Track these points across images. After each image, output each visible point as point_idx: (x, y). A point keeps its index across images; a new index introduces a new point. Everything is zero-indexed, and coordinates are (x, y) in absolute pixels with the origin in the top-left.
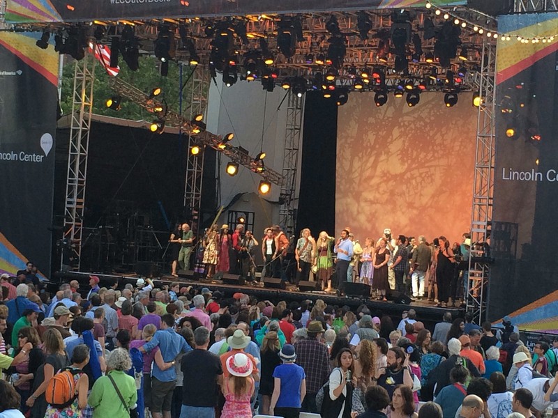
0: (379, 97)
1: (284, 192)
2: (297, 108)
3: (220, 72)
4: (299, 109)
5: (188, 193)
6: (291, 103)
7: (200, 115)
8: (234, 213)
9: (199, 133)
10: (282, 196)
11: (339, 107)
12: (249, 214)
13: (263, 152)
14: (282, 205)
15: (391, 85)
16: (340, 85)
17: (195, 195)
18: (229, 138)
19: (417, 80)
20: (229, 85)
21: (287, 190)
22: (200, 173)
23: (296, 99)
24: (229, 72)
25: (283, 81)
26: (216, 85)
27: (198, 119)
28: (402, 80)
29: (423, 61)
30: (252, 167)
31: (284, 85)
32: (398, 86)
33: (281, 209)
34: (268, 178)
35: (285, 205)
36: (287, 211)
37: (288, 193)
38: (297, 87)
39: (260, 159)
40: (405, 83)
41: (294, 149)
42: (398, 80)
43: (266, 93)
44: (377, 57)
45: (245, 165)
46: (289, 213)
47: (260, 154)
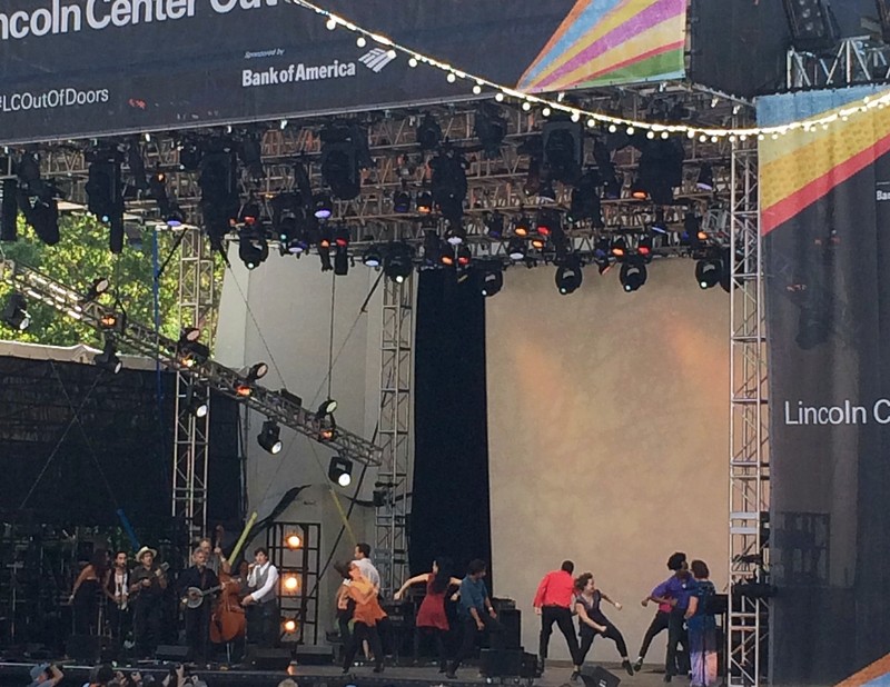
0: (565, 275)
1: (385, 480)
2: (401, 306)
3: (234, 241)
4: (406, 307)
5: (180, 489)
6: (390, 298)
7: (195, 329)
8: (278, 527)
9: (195, 365)
10: (381, 489)
11: (487, 299)
12: (310, 527)
13: (332, 398)
14: (381, 508)
15: (588, 249)
16: (485, 256)
17: (194, 492)
18: (259, 374)
19: (633, 237)
20: (251, 265)
21: (389, 476)
22: (204, 447)
23: (399, 288)
24: (252, 238)
25: (366, 253)
26: (229, 266)
27: (191, 337)
28: (603, 238)
29: (629, 197)
30: (310, 432)
31: (367, 260)
32: (595, 249)
33: (379, 515)
34: (345, 451)
35: (388, 507)
36: (391, 518)
37: (391, 481)
38: (393, 262)
39: (327, 414)
40: (610, 243)
41: (400, 391)
42: (593, 238)
43: (334, 278)
44: (527, 192)
45: (298, 427)
46: (397, 523)
47: (325, 403)
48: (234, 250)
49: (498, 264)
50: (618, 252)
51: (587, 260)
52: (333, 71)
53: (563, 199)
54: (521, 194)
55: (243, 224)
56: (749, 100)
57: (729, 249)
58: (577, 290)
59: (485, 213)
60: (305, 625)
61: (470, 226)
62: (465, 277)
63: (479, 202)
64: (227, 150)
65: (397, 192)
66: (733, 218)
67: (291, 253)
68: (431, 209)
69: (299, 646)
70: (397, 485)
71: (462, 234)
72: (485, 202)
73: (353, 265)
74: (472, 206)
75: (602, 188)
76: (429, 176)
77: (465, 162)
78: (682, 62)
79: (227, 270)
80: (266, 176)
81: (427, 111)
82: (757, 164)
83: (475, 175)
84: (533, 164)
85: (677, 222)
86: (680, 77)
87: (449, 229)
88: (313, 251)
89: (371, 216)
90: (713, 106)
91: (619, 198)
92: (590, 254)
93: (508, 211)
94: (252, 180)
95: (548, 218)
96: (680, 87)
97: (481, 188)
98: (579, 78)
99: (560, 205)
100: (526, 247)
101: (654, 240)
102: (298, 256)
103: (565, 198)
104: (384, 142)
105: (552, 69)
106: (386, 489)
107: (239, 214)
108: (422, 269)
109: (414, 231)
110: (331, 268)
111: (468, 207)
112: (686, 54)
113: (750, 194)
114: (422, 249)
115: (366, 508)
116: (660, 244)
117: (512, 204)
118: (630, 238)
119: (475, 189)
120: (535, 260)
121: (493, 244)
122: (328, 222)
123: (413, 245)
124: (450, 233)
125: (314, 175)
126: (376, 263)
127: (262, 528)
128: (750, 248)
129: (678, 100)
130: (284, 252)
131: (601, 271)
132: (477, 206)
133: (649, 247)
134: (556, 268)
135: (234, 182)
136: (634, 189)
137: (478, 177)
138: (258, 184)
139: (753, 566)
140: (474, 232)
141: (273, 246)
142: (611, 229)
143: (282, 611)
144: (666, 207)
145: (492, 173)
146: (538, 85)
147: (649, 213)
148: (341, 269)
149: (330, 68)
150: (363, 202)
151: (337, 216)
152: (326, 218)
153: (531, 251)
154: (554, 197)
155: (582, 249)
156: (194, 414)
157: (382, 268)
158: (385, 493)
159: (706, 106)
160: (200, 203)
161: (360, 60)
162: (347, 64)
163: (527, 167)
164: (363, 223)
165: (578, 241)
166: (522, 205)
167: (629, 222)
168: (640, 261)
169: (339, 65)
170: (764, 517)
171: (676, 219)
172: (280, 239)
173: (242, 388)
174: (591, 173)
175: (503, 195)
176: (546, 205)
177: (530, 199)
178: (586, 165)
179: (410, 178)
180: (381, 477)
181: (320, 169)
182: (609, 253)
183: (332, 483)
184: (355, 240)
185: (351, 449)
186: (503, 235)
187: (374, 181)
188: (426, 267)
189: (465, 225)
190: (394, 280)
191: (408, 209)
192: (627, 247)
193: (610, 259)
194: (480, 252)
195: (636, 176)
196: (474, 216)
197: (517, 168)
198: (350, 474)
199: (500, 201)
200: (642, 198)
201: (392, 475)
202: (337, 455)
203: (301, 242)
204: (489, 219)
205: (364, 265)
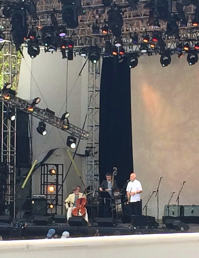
0: (164, 59)
1: (90, 146)
2: (96, 73)
3: (26, 46)
4: (98, 73)
5: (4, 150)
6: (91, 70)
7: (10, 84)
8: (46, 166)
9: (10, 99)
10: (88, 149)
11: (131, 69)
12: (59, 166)
13: (67, 112)
14: (88, 157)
15: (173, 48)
16: (130, 51)
17: (11, 152)
18: (37, 102)
19: (193, 43)
20: (33, 57)
21: (91, 144)
22: (14, 133)
23: (94, 65)
24: (32, 45)
25: (81, 51)
26: (23, 57)
27: (8, 87)
28: (180, 43)
29: (190, 26)
30: (58, 126)
31: (81, 54)
32: (177, 48)
33: (88, 160)
34: (73, 134)
35: (91, 157)
36: (93, 161)
37: (93, 146)
38: (92, 54)
39: (65, 118)
40: (183, 45)
41: (96, 108)
42: (175, 43)
43: (67, 61)
44: (148, 25)
45: (53, 124)
46: (95, 163)
47: (65, 114)
48: (25, 50)
49: (136, 55)
50: (186, 49)
51: (173, 52)
53: (163, 26)
54: (145, 25)
55: (29, 40)
58: (169, 65)
59: (130, 33)
60: (57, 206)
61: (124, 39)
62: (122, 60)
63: (128, 29)
64: (22, 8)
65: (94, 25)
67: (49, 51)
68: (108, 32)
69: (55, 215)
70: (95, 148)
71: (121, 42)
72: (130, 29)
73: (75, 56)
74: (125, 30)
75: (180, 22)
76: (107, 18)
77: (121, 12)
79: (22, 59)
80: (38, 19)
83: (126, 17)
84: (150, 12)
87: (115, 40)
88: (58, 50)
89: (82, 35)
91: (187, 26)
92: (175, 50)
93: (140, 32)
94: (33, 21)
95: (157, 35)
97: (128, 23)
99: (162, 29)
100: (148, 47)
102: (52, 53)
103: (164, 26)
104: (88, 4)
106: (90, 149)
107: (28, 35)
108: (104, 57)
109: (101, 41)
110: (66, 57)
111: (123, 31)
114: (104, 49)
115: (82, 158)
117: (142, 29)
118: (191, 43)
119: (126, 23)
120: (151, 52)
121: (134, 46)
122: (65, 38)
123: (100, 47)
124: (116, 42)
126: (85, 55)
127: (39, 166)
130: (46, 51)
131: (179, 57)
132: (127, 30)
134: (161, 56)
135: (25, 22)
136: (193, 22)
137: (127, 18)
138: (35, 23)
140: (126, 41)
141: (42, 48)
142: (183, 39)
143: (48, 201)
145: (133, 17)
147: (198, 32)
148: (70, 58)
150: (79, 29)
151: (68, 35)
152: (64, 36)
153: (150, 49)
154: (159, 26)
155: (171, 48)
156: (10, 119)
157: (87, 57)
158: (90, 151)
160: (11, 31)
163: (148, 14)
164: (79, 38)
165: (169, 45)
166: (146, 30)
167: (190, 36)
168: (196, 52)
172: (45, 45)
173: (30, 108)
174: (175, 16)
175: (138, 26)
176: (156, 30)
177: (149, 27)
178: (173, 13)
179: (99, 19)
180: (88, 144)
181: (61, 16)
182: (182, 49)
183: (68, 147)
184: (76, 45)
185: (75, 133)
186: (138, 42)
187: (84, 21)
188: (106, 56)
189: (122, 38)
190: (93, 62)
191: (98, 32)
192: (190, 46)
193: (183, 52)
194: (128, 50)
195: (194, 17)
196: (126, 34)
197: (144, 15)
198: (75, 143)
199: (137, 28)
200: (196, 26)
201: (93, 144)
202: (70, 135)
203: (53, 47)
204: (132, 36)
205: (80, 56)
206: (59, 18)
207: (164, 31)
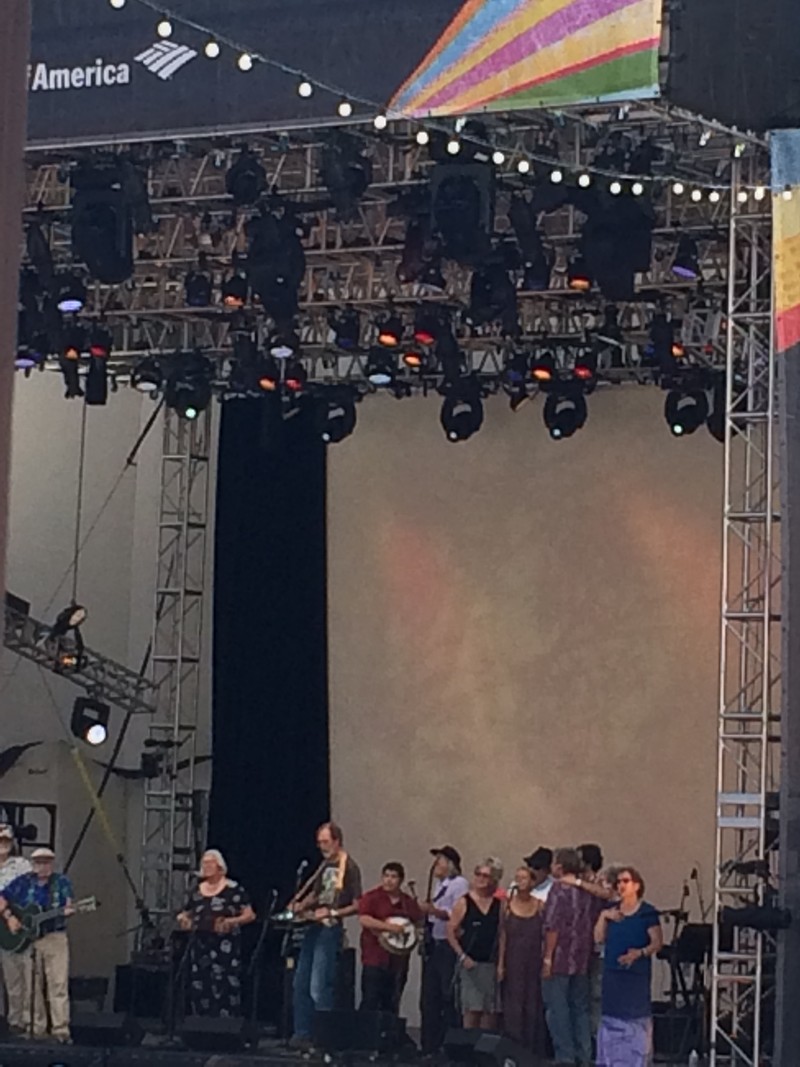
0: (456, 411)
1: (160, 737)
2: (192, 456)
4: (199, 459)
6: (174, 442)
10: (151, 750)
11: (331, 446)
13: (78, 603)
14: (154, 780)
15: (493, 369)
16: (327, 378)
19: (567, 352)
21: (167, 729)
23: (188, 426)
25: (137, 369)
28: (519, 352)
29: (562, 288)
30: (41, 657)
31: (138, 382)
32: (506, 370)
33: (152, 792)
34: (98, 688)
35: (164, 780)
36: (170, 796)
37: (171, 738)
38: (179, 385)
39: (70, 627)
40: (529, 361)
41: (187, 592)
42: (502, 352)
43: (85, 410)
44: (402, 277)
45: (22, 649)
46: (178, 805)
47: (66, 610)
49: (349, 392)
50: (542, 374)
51: (491, 386)
52: (93, 76)
53: (457, 287)
54: (390, 279)
56: (760, 136)
57: (724, 372)
58: (475, 435)
59: (332, 309)
61: (305, 330)
62: (295, 411)
63: (321, 291)
65: (191, 274)
66: (731, 323)
68: (244, 301)
70: (180, 744)
71: (293, 342)
72: (331, 292)
74: (310, 296)
75: (522, 272)
76: (243, 247)
77: (300, 224)
78: (655, 72)
81: (244, 143)
82: (770, 237)
83: (317, 247)
84: (412, 231)
85: (638, 328)
86: (652, 95)
87: (272, 333)
88: (52, 365)
89: (144, 311)
90: (703, 143)
91: (547, 287)
92: (499, 378)
93: (367, 306)
95: (431, 318)
96: (651, 113)
97: (324, 269)
98: (490, 95)
99: (453, 298)
100: (395, 365)
101: (600, 356)
102: (27, 374)
103: (459, 284)
104: (172, 192)
105: (447, 79)
106: (162, 750)
108: (227, 397)
109: (216, 334)
110: (80, 393)
111: (304, 299)
112: (661, 59)
113: (759, 286)
114: (227, 366)
115: (131, 781)
116: (609, 363)
117: (375, 295)
118: (561, 354)
119: (317, 270)
120: (407, 385)
121: (341, 360)
122: (78, 319)
123: (214, 359)
124: (273, 340)
125: (57, 243)
126: (152, 386)
128: (757, 372)
129: (647, 133)
131: (513, 405)
132: (318, 297)
133: (592, 369)
134: (443, 399)
136: (573, 274)
137: (322, 251)
139: (753, 878)
140: (310, 339)
142: (531, 338)
144: (622, 305)
145: (345, 245)
146: (424, 106)
147: (595, 313)
148: (97, 395)
149: (90, 71)
150: (134, 287)
151: (93, 309)
152: (75, 312)
153: (402, 372)
154: (442, 284)
155: (484, 369)
157: (161, 395)
158: (160, 758)
159: (690, 144)
161: (138, 58)
162: (116, 66)
163: (402, 236)
164: (135, 322)
165: (477, 357)
166: (390, 297)
167: (560, 327)
168: (577, 390)
169: (103, 66)
170: (772, 802)
171: (635, 322)
174: (506, 248)
175: (361, 282)
176: (431, 298)
177: (403, 287)
178: (496, 235)
179: (212, 250)
180: (154, 731)
181: (68, 233)
182: (528, 376)
183: (76, 740)
184: (120, 349)
185: (108, 686)
186: (360, 344)
187: (154, 254)
188: (234, 395)
189: (298, 327)
190: (182, 415)
191: (208, 300)
192: (557, 367)
193: (529, 386)
194: (321, 373)
195: (576, 254)
196: (313, 313)
197: (385, 237)
198: (104, 725)
199: (355, 289)
200: (584, 290)
201: (172, 729)
202: (84, 694)
203: (32, 351)
204: (337, 318)
205: (133, 390)
206: (60, 241)
207: (461, 303)
